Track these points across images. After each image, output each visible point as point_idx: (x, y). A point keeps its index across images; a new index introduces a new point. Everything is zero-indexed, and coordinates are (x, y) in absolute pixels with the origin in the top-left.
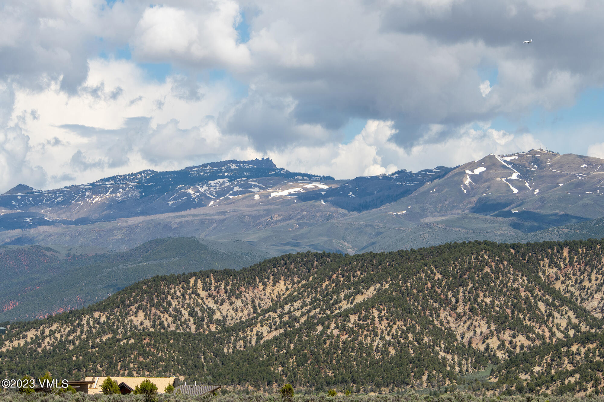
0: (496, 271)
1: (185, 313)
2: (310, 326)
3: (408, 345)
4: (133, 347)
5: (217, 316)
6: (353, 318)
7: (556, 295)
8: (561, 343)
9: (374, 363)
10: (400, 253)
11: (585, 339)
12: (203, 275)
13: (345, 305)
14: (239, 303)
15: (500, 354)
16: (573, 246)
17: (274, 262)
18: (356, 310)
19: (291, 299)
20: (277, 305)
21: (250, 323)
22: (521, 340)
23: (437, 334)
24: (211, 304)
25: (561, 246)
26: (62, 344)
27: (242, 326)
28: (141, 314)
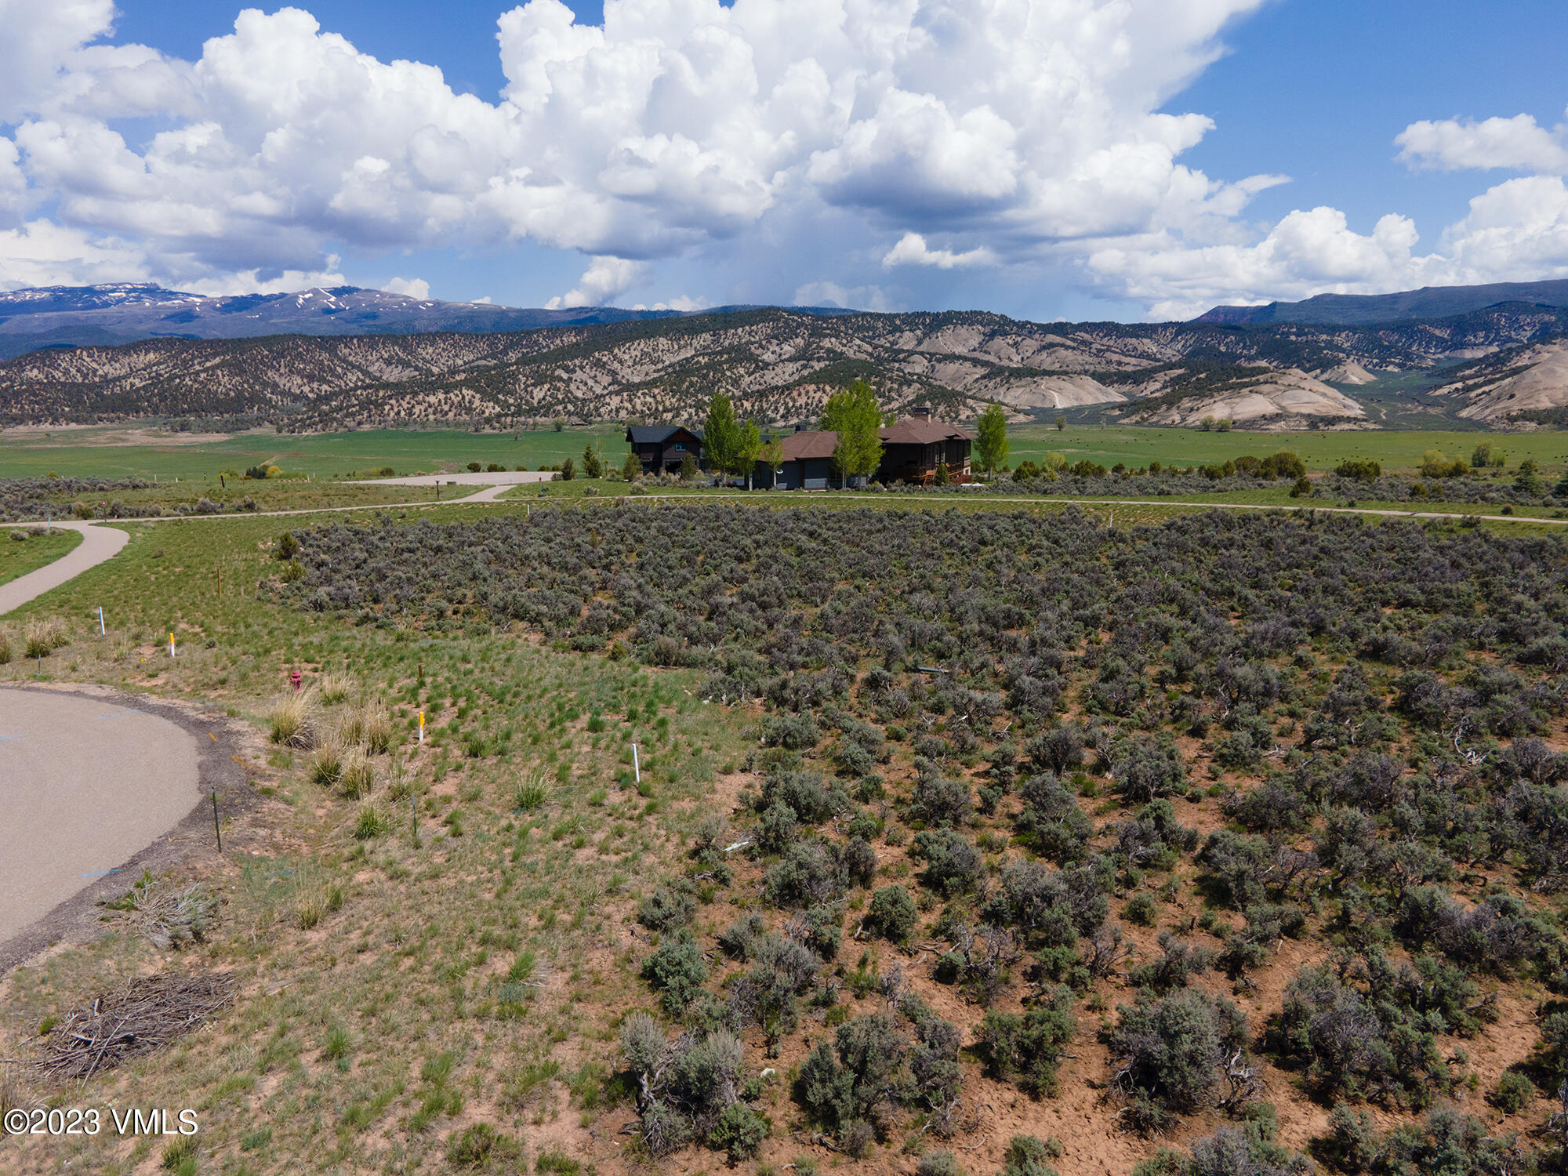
0: (308, 350)
1: (73, 371)
2: (171, 378)
3: (245, 390)
4: (25, 391)
5: (100, 372)
6: (203, 375)
7: (351, 364)
8: (351, 389)
9: (218, 400)
10: (239, 340)
11: (369, 386)
12: (88, 349)
13: (198, 368)
14: (117, 365)
15: (311, 395)
16: (360, 338)
17: (145, 342)
18: (206, 370)
19: (158, 364)
20: (149, 366)
21: (125, 377)
22: (325, 387)
23: (265, 384)
24: (95, 365)
25: (352, 338)
27: (119, 378)
28: (35, 371)
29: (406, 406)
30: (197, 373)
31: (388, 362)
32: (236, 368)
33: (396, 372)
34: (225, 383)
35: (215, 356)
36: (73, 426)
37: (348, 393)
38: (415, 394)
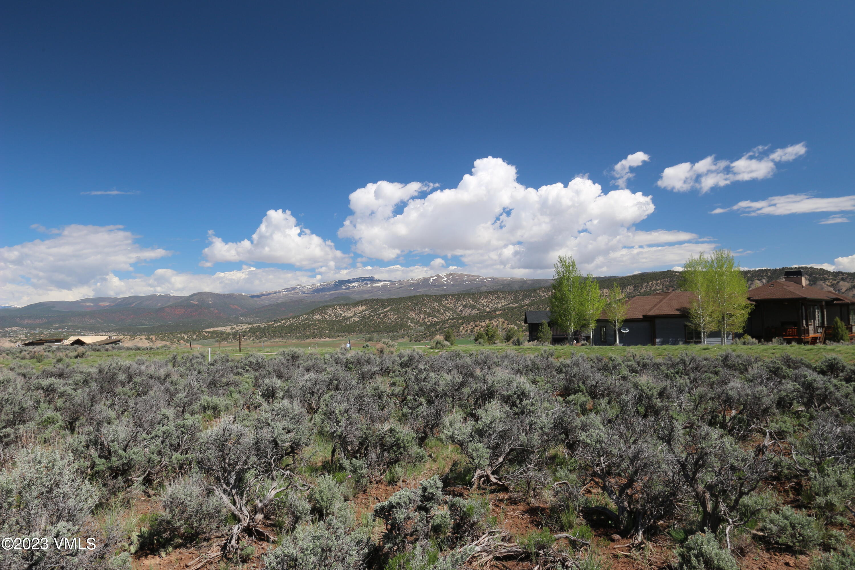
0: (428, 302)
1: (332, 315)
2: (369, 317)
3: (398, 322)
4: (313, 324)
6: (382, 315)
7: (447, 308)
8: (447, 320)
9: (387, 327)
10: (400, 298)
11: (455, 319)
12: (339, 305)
13: (381, 312)
14: (350, 312)
15: (428, 323)
16: (453, 296)
17: (362, 301)
18: (384, 313)
19: (366, 311)
20: (362, 312)
21: (352, 317)
22: (435, 319)
23: (408, 318)
24: (341, 312)
25: (449, 295)
26: (292, 324)
27: (350, 318)
28: (319, 316)
29: (470, 328)
30: (380, 314)
31: (465, 306)
32: (397, 311)
33: (469, 311)
34: (392, 318)
35: (388, 306)
36: (327, 339)
37: (444, 322)
38: (475, 321)
